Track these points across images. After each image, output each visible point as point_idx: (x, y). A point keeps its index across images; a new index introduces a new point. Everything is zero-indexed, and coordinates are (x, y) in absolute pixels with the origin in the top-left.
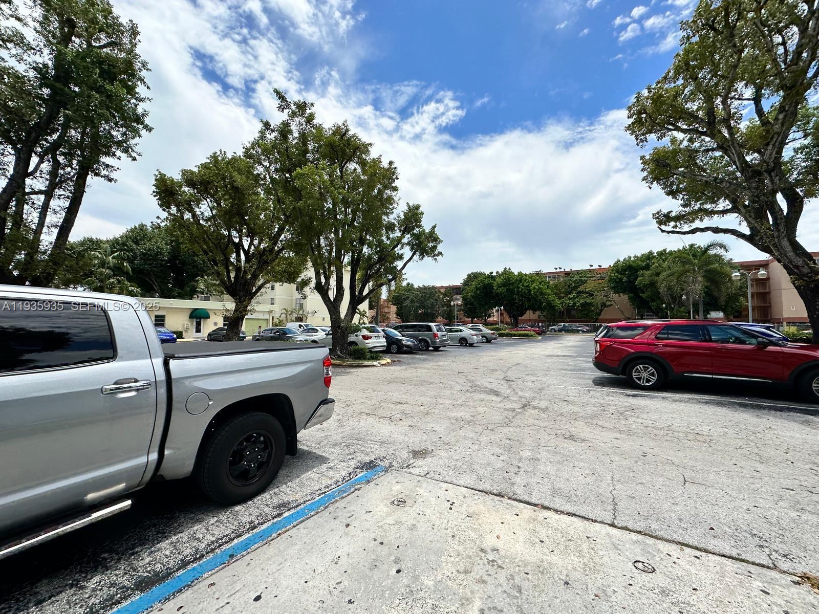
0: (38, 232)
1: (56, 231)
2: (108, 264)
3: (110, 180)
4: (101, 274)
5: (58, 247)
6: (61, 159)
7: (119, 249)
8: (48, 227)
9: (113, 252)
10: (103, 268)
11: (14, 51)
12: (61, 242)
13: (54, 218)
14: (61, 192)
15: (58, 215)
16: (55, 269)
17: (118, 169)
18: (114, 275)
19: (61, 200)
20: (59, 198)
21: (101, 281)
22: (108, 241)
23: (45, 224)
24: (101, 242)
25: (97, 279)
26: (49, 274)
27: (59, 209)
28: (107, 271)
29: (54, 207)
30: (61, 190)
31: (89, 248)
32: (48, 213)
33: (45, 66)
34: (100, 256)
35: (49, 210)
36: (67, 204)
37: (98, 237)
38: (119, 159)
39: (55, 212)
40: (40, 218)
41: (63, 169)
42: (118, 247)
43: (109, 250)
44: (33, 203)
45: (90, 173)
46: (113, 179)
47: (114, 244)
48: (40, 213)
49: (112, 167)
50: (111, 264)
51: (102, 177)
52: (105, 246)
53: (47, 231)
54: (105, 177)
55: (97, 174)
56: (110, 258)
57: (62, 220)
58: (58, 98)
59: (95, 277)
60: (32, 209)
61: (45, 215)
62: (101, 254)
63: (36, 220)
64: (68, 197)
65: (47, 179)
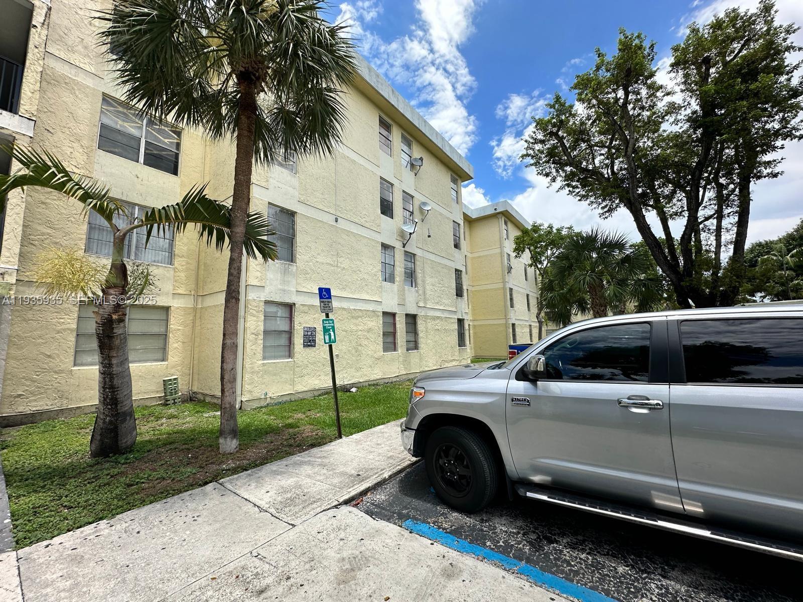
0: (718, 253)
1: (732, 247)
2: (786, 264)
3: (775, 175)
4: (781, 277)
5: (737, 261)
6: (722, 181)
7: (796, 245)
8: (725, 246)
9: (789, 251)
10: (783, 269)
11: (671, 120)
12: (738, 255)
13: (728, 236)
14: (730, 210)
15: (731, 232)
16: (739, 282)
17: (782, 159)
18: (798, 276)
19: (731, 217)
20: (728, 216)
21: (782, 284)
22: (780, 239)
23: (722, 244)
24: (771, 242)
25: (776, 283)
26: (735, 287)
27: (730, 226)
28: (788, 272)
29: (726, 226)
30: (729, 208)
31: (760, 253)
32: (722, 234)
33: (695, 112)
34: (775, 258)
35: (722, 230)
36: (737, 219)
37: (767, 239)
38: (782, 148)
39: (728, 230)
40: (716, 240)
41: (726, 188)
42: (795, 243)
43: (784, 249)
44: (709, 230)
45: (751, 179)
46: (778, 173)
47: (788, 241)
48: (716, 236)
49: (775, 161)
50: (791, 264)
51: (765, 177)
52: (778, 246)
53: (724, 249)
54: (768, 175)
55: (759, 178)
56: (788, 257)
57: (735, 236)
58: (711, 129)
59: (774, 281)
60: (709, 235)
61: (720, 236)
62: (776, 256)
63: (714, 243)
64: (736, 212)
65: (715, 205)
